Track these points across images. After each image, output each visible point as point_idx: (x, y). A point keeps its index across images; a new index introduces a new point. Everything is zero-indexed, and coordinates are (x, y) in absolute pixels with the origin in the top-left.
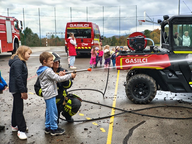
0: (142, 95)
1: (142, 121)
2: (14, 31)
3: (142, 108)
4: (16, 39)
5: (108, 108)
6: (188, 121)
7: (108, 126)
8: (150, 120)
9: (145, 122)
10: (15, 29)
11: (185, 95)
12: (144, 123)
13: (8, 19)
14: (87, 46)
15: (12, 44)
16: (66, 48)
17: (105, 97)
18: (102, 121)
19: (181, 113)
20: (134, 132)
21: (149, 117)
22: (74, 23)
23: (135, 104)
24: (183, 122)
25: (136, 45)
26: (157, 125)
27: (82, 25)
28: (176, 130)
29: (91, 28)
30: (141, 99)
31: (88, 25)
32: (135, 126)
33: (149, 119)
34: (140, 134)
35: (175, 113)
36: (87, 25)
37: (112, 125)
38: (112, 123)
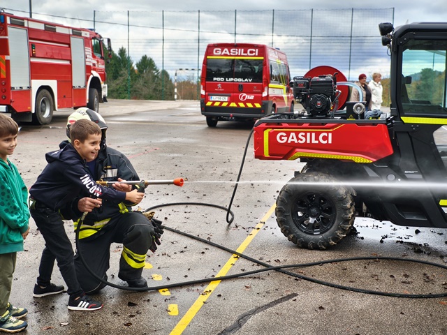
1: (289, 293)
2: (91, 61)
4: (95, 79)
5: (223, 252)
6: (410, 303)
7: (194, 301)
8: (311, 293)
9: (294, 298)
10: (94, 56)
11: (441, 234)
12: (291, 301)
13: (77, 33)
14: (252, 102)
15: (84, 90)
16: (201, 104)
17: (233, 225)
19: (404, 279)
20: (249, 321)
22: (222, 46)
24: (394, 305)
26: (321, 308)
27: (241, 51)
28: (363, 326)
29: (262, 58)
30: (312, 237)
33: (310, 289)
34: (262, 328)
35: (388, 280)
36: (254, 50)
37: (204, 298)
38: (209, 294)
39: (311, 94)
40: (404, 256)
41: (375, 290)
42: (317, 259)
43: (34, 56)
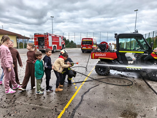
1: (98, 84)
2: (62, 41)
4: (63, 44)
5: (85, 76)
6: (121, 87)
8: (102, 84)
11: (126, 73)
12: (98, 86)
13: (60, 37)
14: (90, 48)
15: (61, 46)
16: (81, 49)
17: (87, 71)
18: (78, 83)
19: (120, 82)
20: (90, 90)
24: (118, 87)
26: (104, 88)
27: (88, 39)
29: (92, 41)
30: (102, 73)
32: (93, 87)
34: (93, 91)
35: (116, 82)
36: (90, 39)
37: (82, 85)
39: (102, 47)
40: (119, 77)
41: (114, 84)
42: (103, 78)
43: (53, 41)
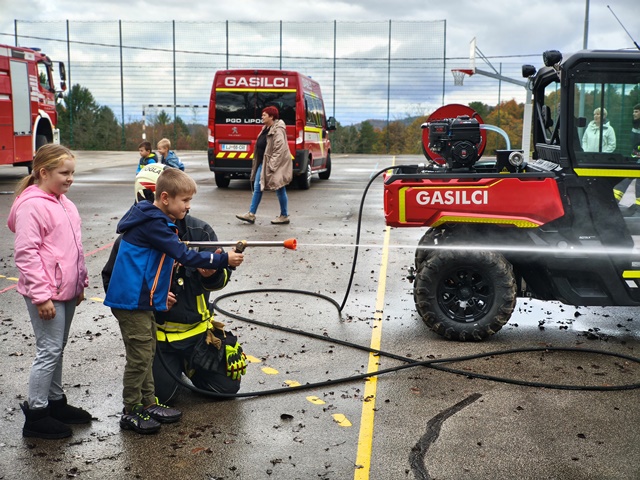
0: (468, 311)
1: (470, 393)
2: (37, 96)
3: (468, 354)
4: (43, 121)
5: (355, 350)
6: (618, 397)
7: (360, 409)
8: (496, 393)
9: (480, 399)
10: (40, 88)
11: (607, 316)
12: (477, 402)
13: (18, 54)
15: (30, 137)
16: (210, 155)
17: (344, 316)
18: (338, 391)
19: (595, 370)
20: (443, 427)
21: (493, 383)
22: (238, 74)
23: (446, 339)
24: (601, 400)
25: (450, 147)
26: (519, 408)
27: (264, 81)
28: (580, 425)
29: (295, 90)
30: (464, 325)
31: (287, 79)
32: (447, 411)
33: (492, 387)
34: (465, 434)
35: (576, 372)
36: (282, 79)
37: (371, 405)
38: (373, 400)
39: (453, 141)
40: (578, 344)
